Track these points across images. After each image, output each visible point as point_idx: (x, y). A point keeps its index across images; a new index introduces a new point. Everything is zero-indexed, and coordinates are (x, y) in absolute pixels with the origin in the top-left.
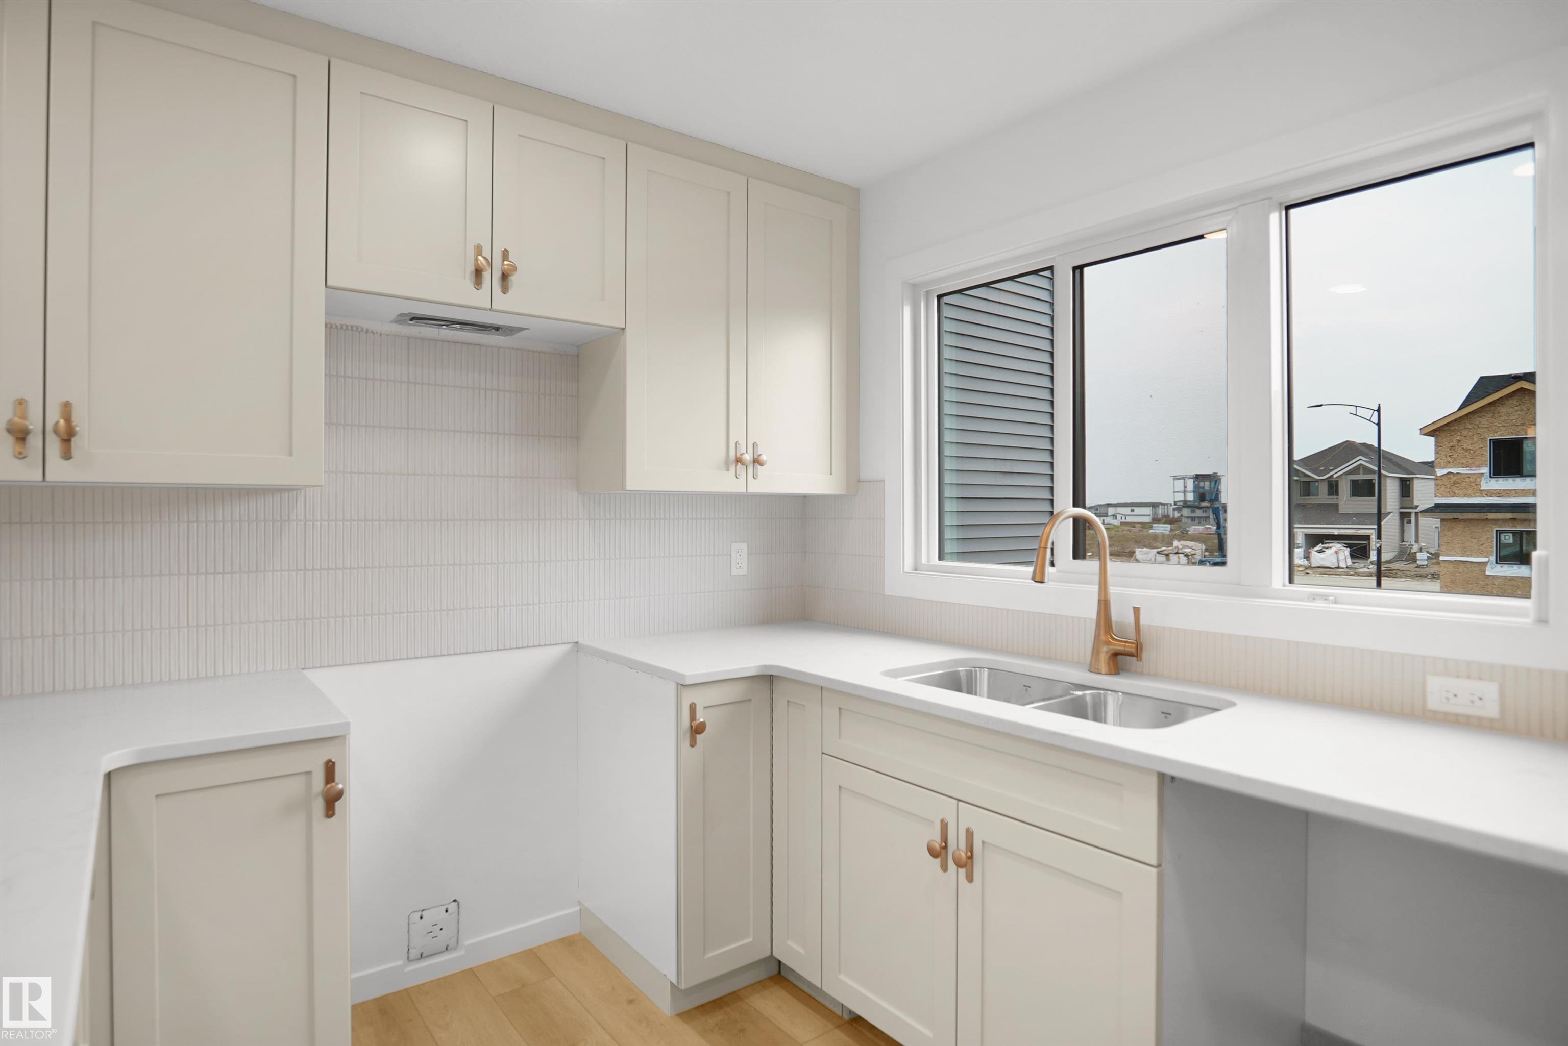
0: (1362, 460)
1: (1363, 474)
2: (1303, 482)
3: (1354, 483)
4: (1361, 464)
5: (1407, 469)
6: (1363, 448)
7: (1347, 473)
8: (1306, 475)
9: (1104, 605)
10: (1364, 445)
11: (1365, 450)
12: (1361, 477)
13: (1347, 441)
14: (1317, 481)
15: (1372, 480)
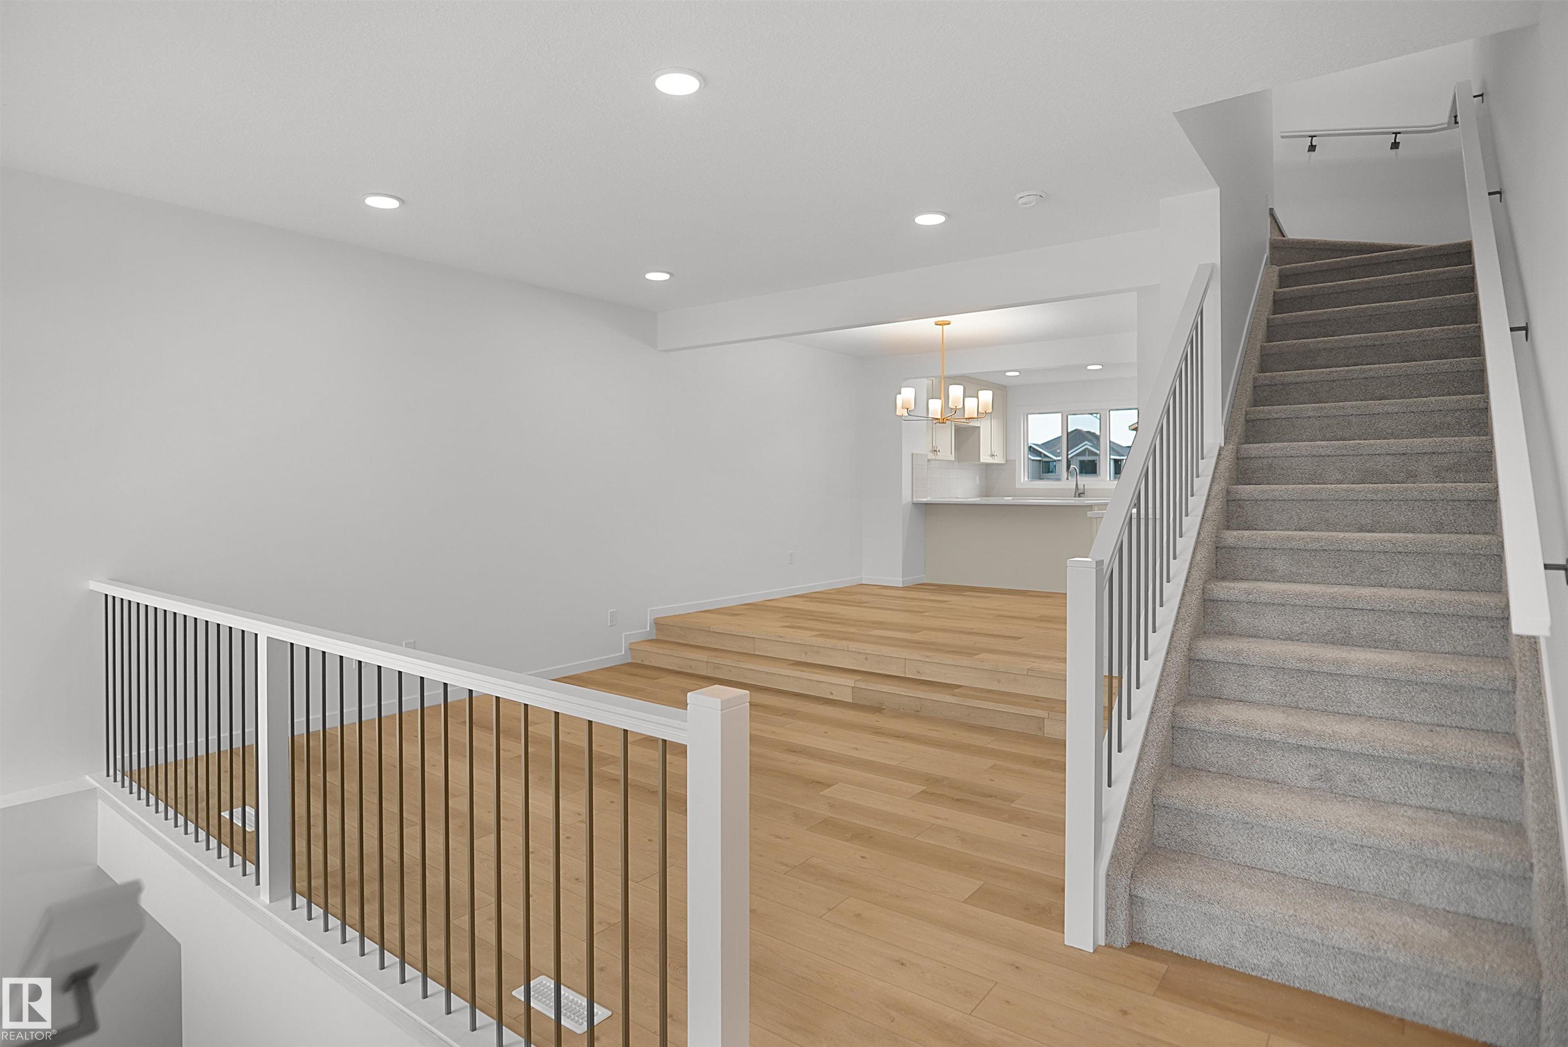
0: (1087, 445)
1: (1089, 455)
2: (1045, 462)
3: (1082, 462)
4: (1087, 448)
5: (1119, 453)
6: (1088, 435)
7: (1077, 455)
8: (1046, 456)
9: (1077, 485)
10: (1089, 432)
11: (1090, 437)
12: (1087, 458)
13: (1076, 430)
14: (1055, 461)
15: (1094, 461)
